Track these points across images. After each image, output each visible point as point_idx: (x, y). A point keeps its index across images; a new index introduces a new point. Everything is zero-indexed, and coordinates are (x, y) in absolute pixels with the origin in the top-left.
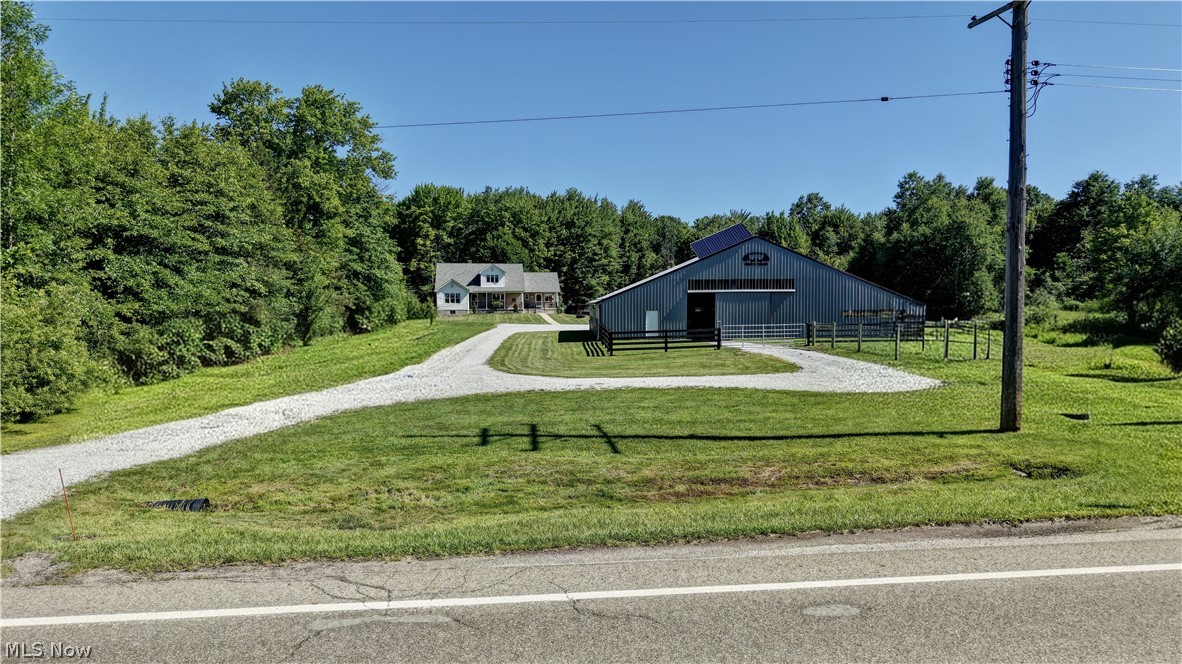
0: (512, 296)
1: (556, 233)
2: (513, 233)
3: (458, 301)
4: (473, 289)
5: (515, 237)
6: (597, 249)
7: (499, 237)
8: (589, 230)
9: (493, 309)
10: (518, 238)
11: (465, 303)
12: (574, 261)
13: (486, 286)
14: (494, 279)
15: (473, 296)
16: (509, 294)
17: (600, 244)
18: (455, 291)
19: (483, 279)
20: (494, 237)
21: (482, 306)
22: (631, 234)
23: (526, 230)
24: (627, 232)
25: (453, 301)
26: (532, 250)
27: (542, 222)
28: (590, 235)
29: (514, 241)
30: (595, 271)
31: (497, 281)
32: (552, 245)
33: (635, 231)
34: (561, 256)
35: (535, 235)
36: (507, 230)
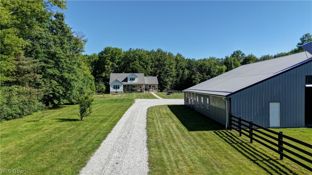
3: (119, 88)
4: (125, 83)
6: (168, 69)
7: (134, 64)
8: (165, 62)
13: (129, 82)
14: (133, 79)
15: (125, 86)
16: (139, 85)
18: (117, 84)
19: (129, 79)
22: (179, 64)
23: (144, 62)
25: (116, 88)
26: (145, 69)
36: (137, 62)
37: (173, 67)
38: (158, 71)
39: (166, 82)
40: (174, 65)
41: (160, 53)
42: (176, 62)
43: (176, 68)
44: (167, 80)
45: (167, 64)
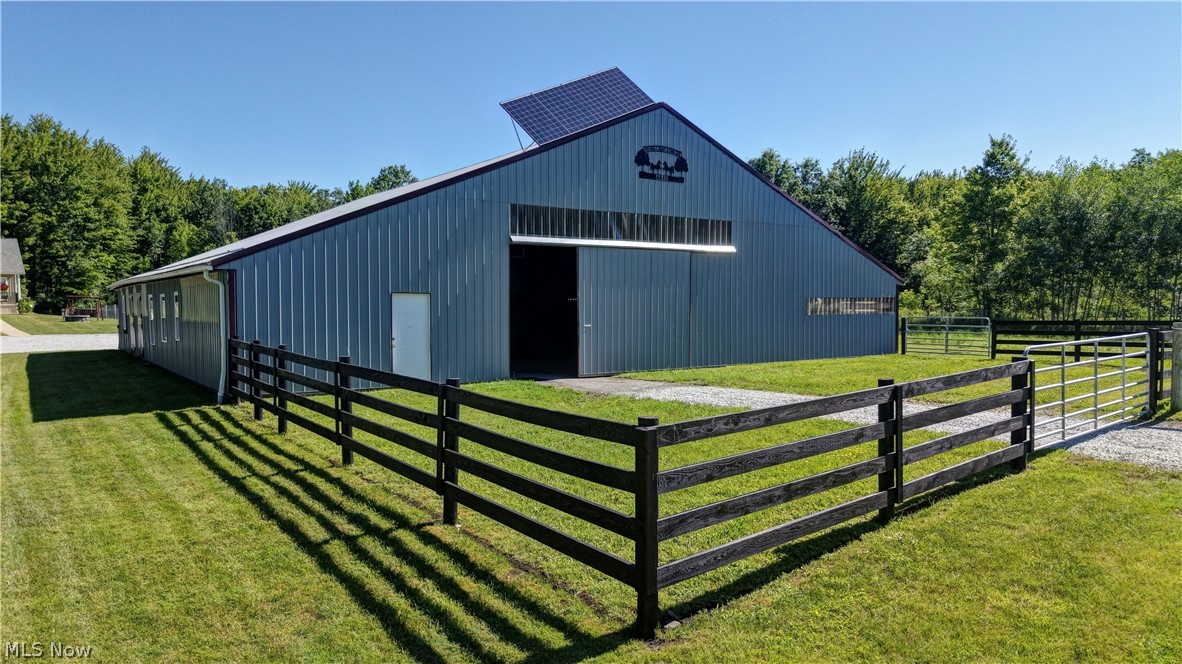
37: (119, 207)
38: (37, 218)
40: (127, 199)
41: (48, 138)
42: (136, 187)
43: (135, 211)
44: (87, 264)
45: (87, 192)
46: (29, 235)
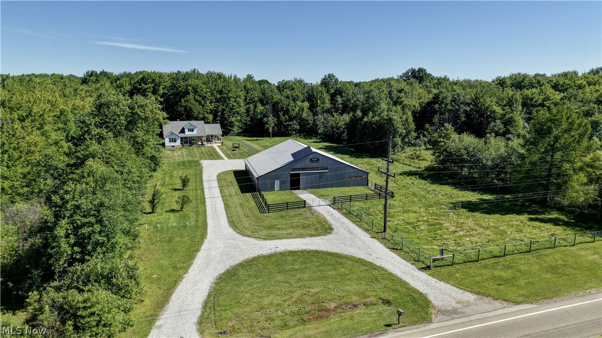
0: (200, 138)
1: (214, 96)
2: (194, 98)
3: (175, 141)
4: (182, 135)
5: (195, 100)
6: (234, 104)
7: (187, 101)
8: (230, 95)
9: (191, 144)
10: (197, 101)
11: (178, 143)
12: (224, 110)
13: (188, 133)
14: (192, 130)
15: (182, 138)
16: (198, 137)
17: (236, 101)
18: (173, 137)
19: (186, 130)
20: (185, 102)
21: (186, 142)
22: (249, 94)
23: (200, 96)
24: (248, 93)
25: (173, 142)
26: (203, 106)
27: (208, 92)
28: (231, 97)
29: (194, 102)
30: (234, 114)
31: (193, 131)
32: (213, 102)
33: (251, 92)
34: (217, 108)
35: (204, 98)
36: (191, 96)
37: (241, 100)
39: (232, 122)
40: (243, 97)
41: (222, 80)
42: (246, 92)
43: (245, 100)
46: (219, 112)
